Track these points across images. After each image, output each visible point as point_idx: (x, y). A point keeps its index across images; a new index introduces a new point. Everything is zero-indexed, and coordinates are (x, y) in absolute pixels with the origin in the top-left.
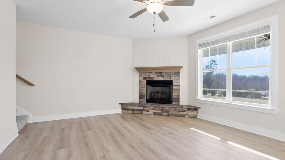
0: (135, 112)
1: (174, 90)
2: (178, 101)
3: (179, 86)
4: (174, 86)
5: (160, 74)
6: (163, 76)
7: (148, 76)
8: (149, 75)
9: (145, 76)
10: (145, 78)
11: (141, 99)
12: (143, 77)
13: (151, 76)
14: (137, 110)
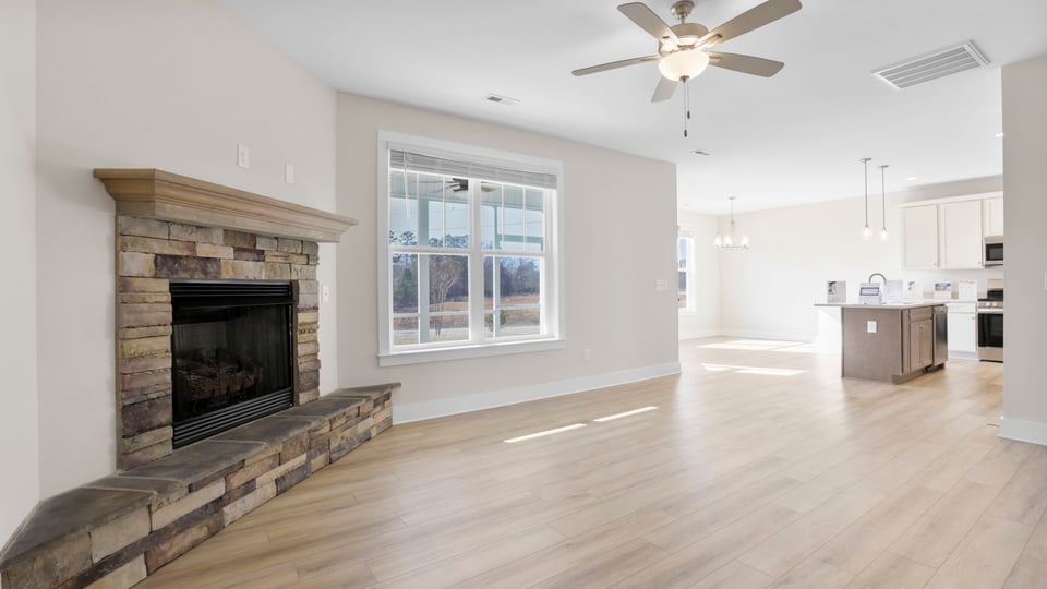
0: (175, 550)
1: (301, 332)
2: (316, 384)
3: (316, 308)
4: (303, 310)
5: (247, 244)
6: (260, 255)
7: (186, 253)
8: (192, 245)
9: (166, 252)
10: (163, 262)
11: (142, 431)
12: (151, 257)
13: (203, 251)
14: (184, 524)
